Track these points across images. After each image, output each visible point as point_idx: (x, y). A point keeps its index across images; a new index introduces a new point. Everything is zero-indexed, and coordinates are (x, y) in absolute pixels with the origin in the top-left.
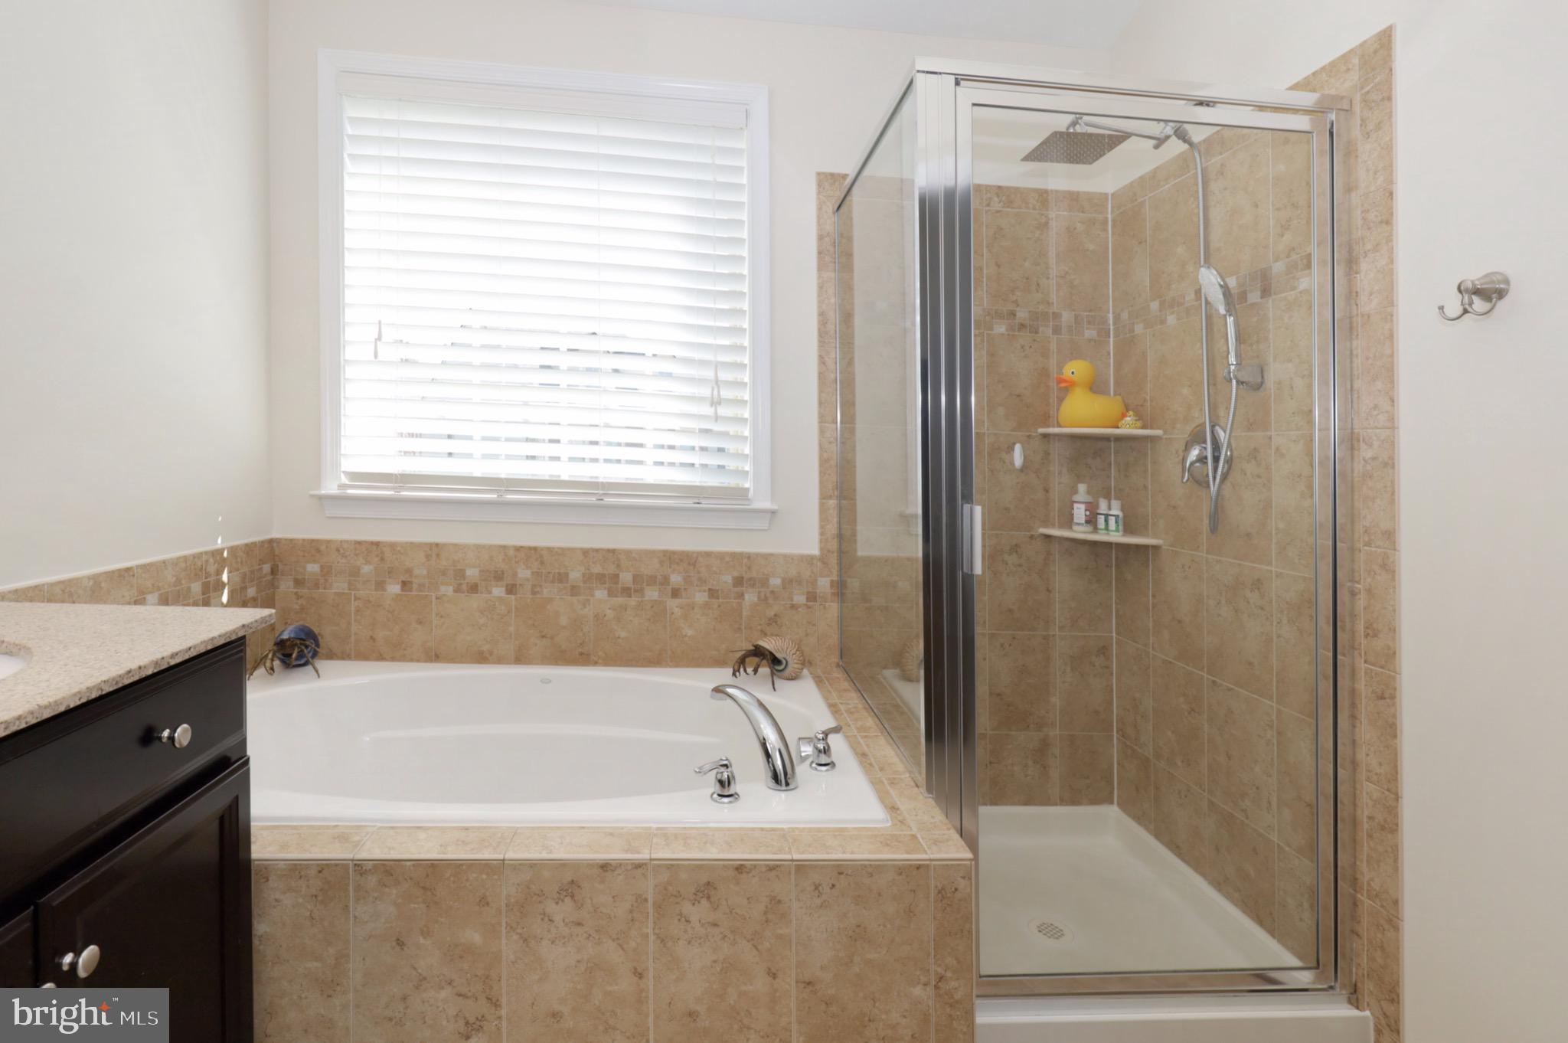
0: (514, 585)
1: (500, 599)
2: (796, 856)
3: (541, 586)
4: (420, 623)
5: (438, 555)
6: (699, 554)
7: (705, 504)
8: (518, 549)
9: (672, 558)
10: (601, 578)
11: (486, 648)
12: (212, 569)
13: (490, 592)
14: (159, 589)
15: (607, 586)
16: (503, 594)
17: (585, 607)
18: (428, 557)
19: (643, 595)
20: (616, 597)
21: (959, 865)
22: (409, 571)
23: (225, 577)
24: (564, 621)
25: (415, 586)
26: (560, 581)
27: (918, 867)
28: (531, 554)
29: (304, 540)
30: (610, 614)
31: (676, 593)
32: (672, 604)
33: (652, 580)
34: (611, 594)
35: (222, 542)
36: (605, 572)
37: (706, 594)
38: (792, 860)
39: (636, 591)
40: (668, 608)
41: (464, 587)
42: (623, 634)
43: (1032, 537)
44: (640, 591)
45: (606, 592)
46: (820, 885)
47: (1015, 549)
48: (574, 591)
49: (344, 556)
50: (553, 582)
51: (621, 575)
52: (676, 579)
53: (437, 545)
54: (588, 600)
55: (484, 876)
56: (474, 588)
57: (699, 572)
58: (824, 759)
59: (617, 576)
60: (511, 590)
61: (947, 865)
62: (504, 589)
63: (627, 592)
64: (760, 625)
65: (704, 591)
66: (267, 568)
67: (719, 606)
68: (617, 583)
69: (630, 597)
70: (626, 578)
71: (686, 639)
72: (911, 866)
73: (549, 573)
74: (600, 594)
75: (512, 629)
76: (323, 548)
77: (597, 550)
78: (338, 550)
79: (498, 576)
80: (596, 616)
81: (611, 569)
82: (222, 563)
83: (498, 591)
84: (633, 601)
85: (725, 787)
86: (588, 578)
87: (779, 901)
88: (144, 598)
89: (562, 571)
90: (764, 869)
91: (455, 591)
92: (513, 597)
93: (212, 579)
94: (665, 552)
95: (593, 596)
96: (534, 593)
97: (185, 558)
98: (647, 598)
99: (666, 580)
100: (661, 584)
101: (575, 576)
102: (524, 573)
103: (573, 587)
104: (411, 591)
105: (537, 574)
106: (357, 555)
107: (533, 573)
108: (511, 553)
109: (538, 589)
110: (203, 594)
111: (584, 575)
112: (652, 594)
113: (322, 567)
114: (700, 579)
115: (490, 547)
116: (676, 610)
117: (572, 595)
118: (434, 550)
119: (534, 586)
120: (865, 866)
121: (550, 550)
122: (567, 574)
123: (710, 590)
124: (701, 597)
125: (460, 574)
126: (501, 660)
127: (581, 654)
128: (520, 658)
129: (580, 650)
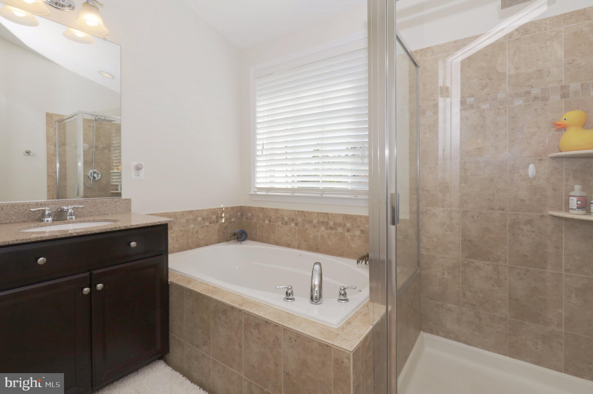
0: (297, 223)
1: (293, 227)
2: (284, 325)
3: (305, 224)
4: (273, 233)
5: (277, 212)
6: (357, 216)
7: (359, 197)
8: (298, 211)
9: (347, 217)
10: (323, 223)
11: (289, 242)
12: (219, 212)
13: (291, 225)
14: (202, 216)
15: (325, 226)
16: (294, 226)
17: (318, 233)
18: (275, 213)
19: (337, 230)
20: (328, 230)
21: (344, 352)
22: (270, 217)
23: (223, 215)
24: (311, 236)
25: (272, 221)
26: (310, 223)
28: (302, 213)
29: (248, 207)
30: (326, 236)
31: (348, 230)
32: (347, 234)
33: (340, 225)
34: (326, 229)
35: (223, 206)
36: (324, 221)
37: (360, 232)
38: (282, 325)
39: (334, 228)
40: (345, 235)
41: (284, 223)
42: (330, 244)
43: (542, 216)
44: (336, 229)
45: (324, 228)
46: (291, 338)
47: (529, 222)
48: (315, 227)
49: (256, 212)
50: (308, 223)
51: (329, 222)
52: (348, 225)
53: (277, 209)
54: (319, 230)
56: (286, 223)
57: (357, 223)
59: (328, 222)
60: (296, 225)
61: (339, 350)
62: (294, 224)
63: (331, 228)
65: (359, 231)
66: (239, 214)
67: (365, 237)
68: (328, 225)
69: (332, 230)
70: (331, 223)
71: (352, 248)
73: (307, 220)
74: (323, 228)
75: (297, 237)
76: (251, 209)
77: (322, 213)
78: (255, 210)
79: (293, 220)
80: (321, 236)
81: (326, 220)
82: (223, 212)
83: (293, 225)
84: (333, 232)
85: (289, 295)
86: (319, 222)
87: (278, 339)
88: (197, 218)
89: (311, 220)
90: (274, 325)
91: (282, 224)
92: (297, 227)
93: (219, 215)
94: (344, 215)
95: (320, 229)
96: (303, 226)
97: (210, 209)
98: (338, 231)
99: (345, 226)
100: (343, 227)
101: (315, 221)
102: (300, 220)
103: (314, 225)
104: (271, 223)
105: (303, 220)
106: (259, 211)
107: (302, 220)
108: (296, 212)
109: (304, 225)
110: (216, 219)
111: (318, 221)
112: (340, 230)
113: (251, 214)
114: (357, 226)
115: (291, 211)
116: (349, 237)
117: (314, 228)
118: (276, 211)
119: (303, 224)
120: (307, 337)
121: (307, 212)
122: (312, 221)
123: (361, 230)
124: (358, 233)
125: (283, 219)
126: (293, 247)
127: (317, 248)
128: (299, 248)
129: (316, 247)
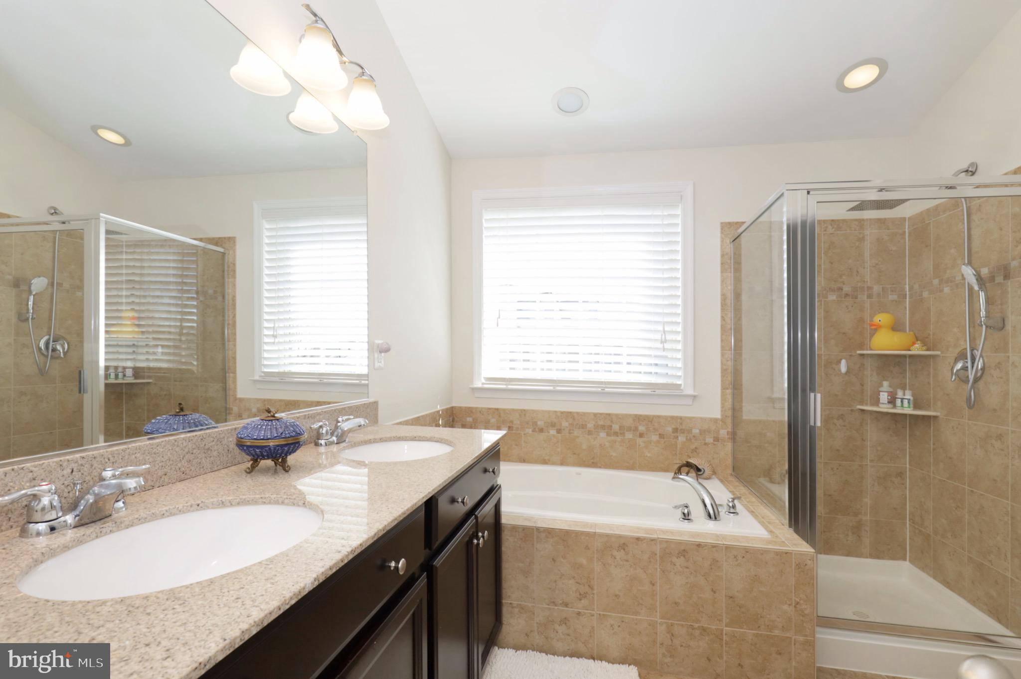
0: (560, 430)
1: (554, 436)
2: (725, 543)
3: (573, 430)
4: (517, 445)
5: (525, 415)
6: (654, 416)
7: (658, 392)
8: (562, 413)
9: (638, 418)
10: (603, 427)
11: (547, 458)
13: (549, 432)
15: (606, 431)
16: (555, 434)
17: (595, 440)
18: (520, 415)
19: (624, 436)
20: (611, 436)
21: (808, 554)
22: (512, 422)
23: (440, 422)
24: (584, 446)
25: (514, 429)
26: (583, 428)
27: (786, 553)
28: (569, 415)
29: (466, 407)
30: (607, 444)
31: (641, 435)
32: (640, 441)
33: (629, 429)
34: (608, 435)
36: (605, 424)
37: (658, 436)
38: (723, 544)
39: (621, 434)
40: (637, 442)
41: (537, 430)
42: (614, 454)
43: (852, 410)
44: (623, 434)
45: (605, 434)
46: (737, 556)
47: (841, 417)
48: (590, 433)
49: (483, 415)
50: (579, 428)
51: (613, 426)
52: (641, 428)
53: (524, 410)
54: (597, 437)
55: (587, 538)
56: (541, 430)
57: (653, 425)
58: (732, 510)
59: (611, 426)
60: (559, 431)
61: (801, 554)
62: (555, 431)
63: (616, 434)
64: (687, 452)
65: (656, 435)
66: (451, 419)
67: (665, 442)
68: (611, 430)
69: (618, 436)
70: (616, 427)
71: (647, 458)
72: (782, 552)
73: (577, 424)
74: (603, 435)
75: (559, 450)
76: (474, 411)
77: (601, 414)
78: (480, 412)
79: (553, 425)
80: (601, 445)
81: (608, 423)
83: (553, 432)
84: (619, 439)
85: (686, 517)
86: (597, 427)
87: (717, 561)
89: (584, 423)
90: (710, 547)
91: (533, 431)
92: (560, 435)
94: (636, 415)
95: (599, 435)
96: (570, 433)
98: (626, 437)
99: (636, 429)
100: (634, 431)
101: (590, 426)
102: (565, 424)
103: (589, 431)
104: (512, 430)
105: (572, 425)
106: (488, 414)
107: (569, 424)
108: (559, 414)
109: (572, 431)
111: (594, 425)
112: (629, 435)
113: (473, 420)
114: (654, 429)
115: (549, 412)
116: (641, 444)
117: (588, 435)
118: (523, 412)
119: (570, 430)
120: (759, 550)
121: (578, 413)
122: (586, 425)
123: (660, 434)
124: (655, 438)
125: (535, 423)
126: (554, 464)
127: (593, 463)
128: (563, 463)
129: (592, 461)
